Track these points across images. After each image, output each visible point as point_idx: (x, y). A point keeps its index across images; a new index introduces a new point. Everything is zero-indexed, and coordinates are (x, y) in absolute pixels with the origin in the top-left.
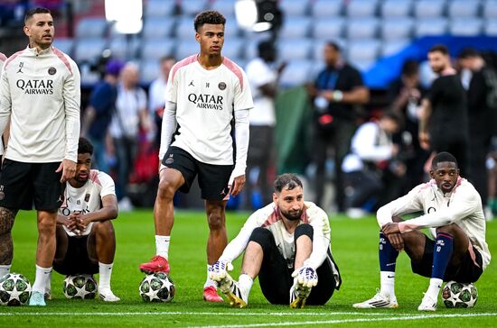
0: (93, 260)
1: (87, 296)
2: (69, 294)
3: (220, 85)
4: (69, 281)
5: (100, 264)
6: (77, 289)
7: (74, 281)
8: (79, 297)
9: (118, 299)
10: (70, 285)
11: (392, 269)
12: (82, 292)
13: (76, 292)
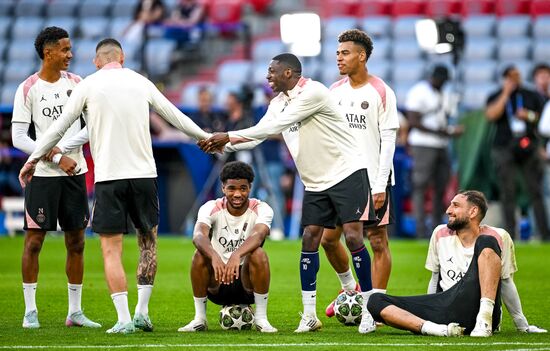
0: (249, 290)
1: (244, 327)
2: (225, 325)
3: (362, 104)
4: (225, 311)
5: (255, 294)
6: (234, 320)
7: (231, 311)
8: (236, 328)
9: (275, 330)
10: (226, 317)
11: (313, 288)
12: (238, 323)
13: (232, 323)
